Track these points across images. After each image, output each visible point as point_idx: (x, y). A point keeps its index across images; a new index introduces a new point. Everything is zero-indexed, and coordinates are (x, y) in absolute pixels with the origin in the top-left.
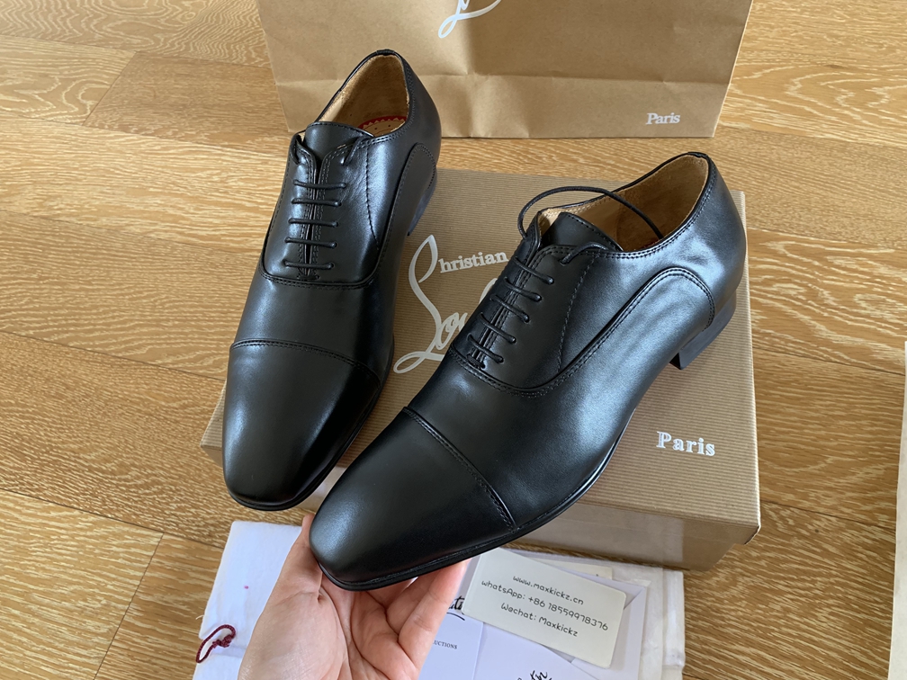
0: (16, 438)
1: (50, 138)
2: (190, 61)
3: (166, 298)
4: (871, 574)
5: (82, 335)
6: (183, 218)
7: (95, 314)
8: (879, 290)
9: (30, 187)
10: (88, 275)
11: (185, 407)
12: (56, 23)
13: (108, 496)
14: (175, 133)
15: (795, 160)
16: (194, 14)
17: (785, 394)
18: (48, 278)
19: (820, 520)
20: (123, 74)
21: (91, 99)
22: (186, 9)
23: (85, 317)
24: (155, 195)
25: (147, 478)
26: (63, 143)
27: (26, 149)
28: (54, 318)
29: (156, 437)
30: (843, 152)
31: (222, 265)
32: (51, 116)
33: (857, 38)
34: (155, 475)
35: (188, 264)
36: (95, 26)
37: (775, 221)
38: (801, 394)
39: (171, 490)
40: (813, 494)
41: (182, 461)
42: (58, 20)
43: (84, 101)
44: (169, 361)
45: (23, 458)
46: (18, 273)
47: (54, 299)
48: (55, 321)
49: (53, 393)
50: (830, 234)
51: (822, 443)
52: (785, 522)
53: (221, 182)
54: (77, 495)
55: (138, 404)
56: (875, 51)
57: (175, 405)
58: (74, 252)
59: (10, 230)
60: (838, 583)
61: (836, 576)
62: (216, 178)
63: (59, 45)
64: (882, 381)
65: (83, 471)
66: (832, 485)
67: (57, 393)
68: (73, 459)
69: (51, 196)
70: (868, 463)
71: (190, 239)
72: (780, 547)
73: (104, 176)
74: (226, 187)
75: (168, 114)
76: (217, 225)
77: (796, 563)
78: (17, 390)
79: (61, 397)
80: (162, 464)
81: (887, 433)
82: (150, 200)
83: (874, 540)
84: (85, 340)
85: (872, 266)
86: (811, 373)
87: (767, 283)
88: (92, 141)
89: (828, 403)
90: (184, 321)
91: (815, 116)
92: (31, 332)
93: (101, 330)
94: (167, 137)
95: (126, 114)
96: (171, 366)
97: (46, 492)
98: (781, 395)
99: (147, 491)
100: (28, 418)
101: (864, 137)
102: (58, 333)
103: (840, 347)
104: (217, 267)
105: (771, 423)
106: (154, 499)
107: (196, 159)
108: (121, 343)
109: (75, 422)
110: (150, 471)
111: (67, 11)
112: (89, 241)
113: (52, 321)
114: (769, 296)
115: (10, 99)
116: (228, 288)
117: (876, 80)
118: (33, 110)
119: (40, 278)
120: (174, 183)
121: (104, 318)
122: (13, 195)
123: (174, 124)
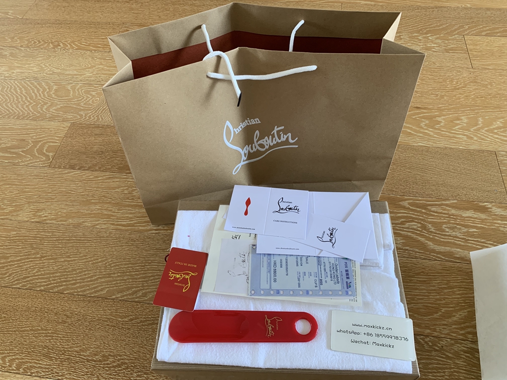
0: (45, 348)
1: (32, 176)
2: (100, 126)
3: (111, 261)
4: (469, 364)
5: (70, 286)
6: (113, 216)
7: (75, 274)
8: (453, 222)
9: (27, 205)
10: (67, 253)
11: (131, 320)
12: (24, 109)
13: (100, 374)
14: (100, 168)
15: (407, 158)
16: (98, 99)
17: (419, 279)
18: (46, 256)
19: (443, 341)
20: (65, 136)
21: (52, 152)
22: (93, 96)
23: (70, 276)
24: (95, 204)
25: (119, 362)
26: (40, 178)
27: (21, 184)
28: (53, 278)
29: (119, 339)
30: (427, 152)
31: (137, 239)
32: (31, 163)
33: (426, 92)
34: (122, 359)
35: (120, 241)
36: (46, 109)
37: (402, 191)
38: (426, 278)
39: (132, 366)
40: (438, 329)
41: (135, 350)
42: (25, 107)
43: (48, 153)
44: (119, 296)
45: (51, 359)
46: (29, 255)
47: (51, 268)
48: (54, 280)
49: (60, 321)
50: (427, 195)
51: (439, 302)
52: (428, 344)
53: (129, 193)
54: (83, 375)
55: (106, 321)
56: (435, 98)
57: (126, 320)
58: (57, 240)
59: (20, 231)
60: (455, 371)
61: (454, 368)
62: (126, 192)
63: (28, 122)
64: (461, 268)
65: (84, 362)
66: (445, 323)
67: (63, 321)
68: (77, 356)
69: (39, 209)
70: (460, 310)
71: (118, 227)
72: (427, 357)
73: (66, 196)
74: (132, 196)
75: (94, 157)
76: (131, 218)
77: (435, 364)
78: (41, 321)
79: (65, 322)
80: (125, 352)
81: (466, 294)
82: (93, 207)
83: (468, 348)
84: (72, 289)
85: (448, 210)
86: (428, 267)
87: (402, 223)
88: (56, 176)
89: (439, 281)
90: (123, 273)
91: (413, 134)
92: (42, 288)
93: (80, 283)
94: (96, 171)
95: (72, 159)
96: (120, 299)
97: (66, 376)
98: (417, 280)
99: (120, 369)
100: (50, 336)
101: (436, 143)
102: (57, 287)
103: (440, 253)
104: (135, 241)
105: (414, 295)
106: (124, 372)
107: (113, 182)
108: (92, 289)
109: (75, 335)
110: (119, 358)
111: (28, 101)
112: (64, 233)
113: (52, 280)
114: (405, 230)
115: (6, 155)
116: (142, 252)
117: (437, 113)
118: (20, 161)
119: (42, 257)
120: (104, 196)
121: (80, 276)
122: (18, 211)
123: (98, 163)
